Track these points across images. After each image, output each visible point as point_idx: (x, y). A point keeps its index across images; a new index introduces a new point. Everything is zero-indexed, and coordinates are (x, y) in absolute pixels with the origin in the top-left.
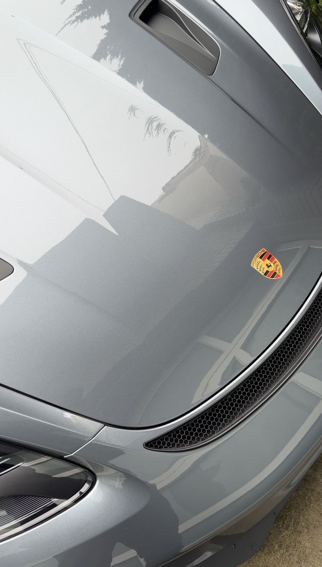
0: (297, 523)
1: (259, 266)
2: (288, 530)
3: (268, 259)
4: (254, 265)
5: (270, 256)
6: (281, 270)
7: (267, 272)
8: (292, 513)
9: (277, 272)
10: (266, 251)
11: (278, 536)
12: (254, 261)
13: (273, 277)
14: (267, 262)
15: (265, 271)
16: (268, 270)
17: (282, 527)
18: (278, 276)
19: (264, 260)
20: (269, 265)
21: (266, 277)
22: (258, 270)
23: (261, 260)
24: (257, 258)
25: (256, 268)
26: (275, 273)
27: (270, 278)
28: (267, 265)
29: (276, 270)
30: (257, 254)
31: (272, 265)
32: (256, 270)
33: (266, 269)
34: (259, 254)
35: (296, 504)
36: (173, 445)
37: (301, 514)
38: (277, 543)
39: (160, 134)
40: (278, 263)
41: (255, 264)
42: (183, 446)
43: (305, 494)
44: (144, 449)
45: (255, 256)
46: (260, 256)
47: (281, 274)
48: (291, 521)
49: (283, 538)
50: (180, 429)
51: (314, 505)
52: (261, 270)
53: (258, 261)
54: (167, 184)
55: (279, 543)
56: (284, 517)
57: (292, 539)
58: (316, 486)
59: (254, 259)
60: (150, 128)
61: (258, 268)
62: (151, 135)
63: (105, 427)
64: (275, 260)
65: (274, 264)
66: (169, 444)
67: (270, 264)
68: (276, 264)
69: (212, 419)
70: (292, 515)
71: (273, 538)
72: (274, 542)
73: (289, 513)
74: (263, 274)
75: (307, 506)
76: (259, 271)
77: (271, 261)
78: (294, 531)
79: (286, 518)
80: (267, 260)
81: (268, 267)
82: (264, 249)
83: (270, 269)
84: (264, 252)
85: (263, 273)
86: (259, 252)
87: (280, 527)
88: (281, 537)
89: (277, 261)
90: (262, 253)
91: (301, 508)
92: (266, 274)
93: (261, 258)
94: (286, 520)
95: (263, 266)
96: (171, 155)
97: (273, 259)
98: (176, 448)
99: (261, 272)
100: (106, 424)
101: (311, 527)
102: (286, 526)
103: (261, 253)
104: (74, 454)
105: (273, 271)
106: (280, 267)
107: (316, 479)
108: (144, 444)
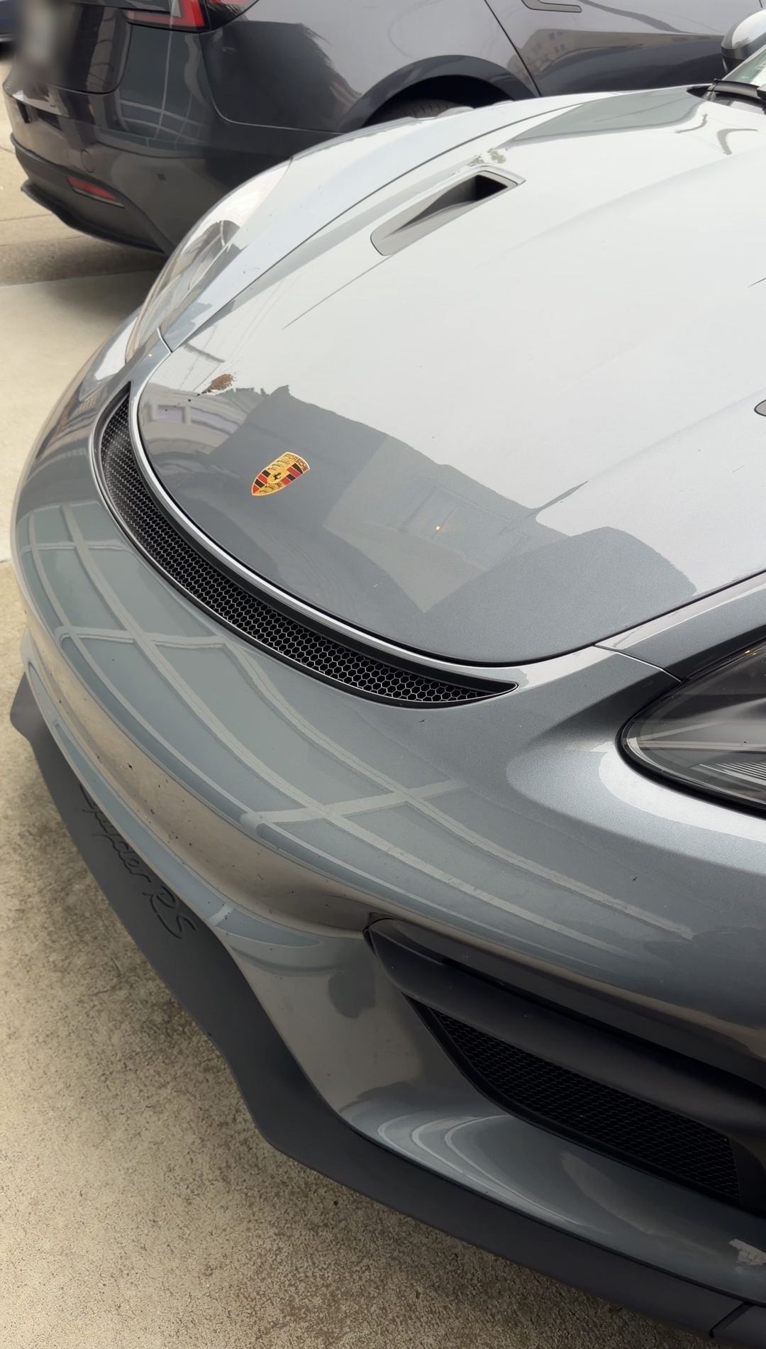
1: (281, 463)
3: (289, 476)
4: (285, 456)
5: (293, 478)
6: (263, 494)
7: (268, 474)
9: (263, 488)
12: (291, 457)
13: (257, 481)
14: (285, 475)
15: (270, 471)
16: (270, 476)
18: (255, 490)
19: (289, 470)
21: (260, 473)
22: (275, 462)
23: (290, 466)
24: (297, 460)
25: (280, 458)
26: (262, 485)
27: (257, 478)
28: (279, 474)
29: (266, 487)
30: (303, 460)
31: (277, 481)
32: (275, 459)
33: (273, 473)
34: (300, 462)
40: (277, 490)
41: (288, 457)
45: (299, 457)
46: (298, 464)
47: (257, 494)
52: (274, 466)
53: (291, 462)
59: (296, 455)
61: (279, 462)
64: (283, 485)
65: (277, 484)
67: (280, 478)
68: (277, 487)
74: (266, 469)
75: (28, 872)
76: (272, 463)
77: (283, 480)
80: (288, 473)
81: (276, 476)
82: (309, 469)
83: (270, 479)
84: (303, 470)
85: (269, 468)
86: (305, 462)
89: (281, 488)
92: (265, 472)
93: (295, 465)
95: (279, 468)
97: (285, 483)
99: (270, 466)
103: (303, 465)
105: (266, 482)
106: (271, 492)
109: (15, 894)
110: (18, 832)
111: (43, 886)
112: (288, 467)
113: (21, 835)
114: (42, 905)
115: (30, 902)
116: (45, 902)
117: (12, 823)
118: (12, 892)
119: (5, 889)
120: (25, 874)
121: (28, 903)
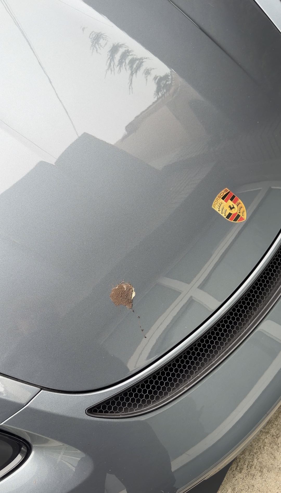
0: (251, 466)
2: (241, 473)
3: (232, 200)
4: (216, 207)
5: (234, 197)
6: (245, 213)
7: (230, 214)
8: (245, 456)
9: (241, 214)
10: (229, 191)
11: (231, 480)
12: (216, 203)
13: (235, 220)
14: (230, 203)
15: (227, 214)
16: (231, 212)
17: (236, 470)
18: (242, 219)
19: (226, 201)
20: (232, 207)
21: (228, 220)
22: (220, 212)
23: (223, 201)
24: (219, 198)
25: (217, 210)
26: (238, 216)
27: (232, 221)
28: (230, 207)
29: (239, 212)
30: (219, 195)
31: (235, 206)
32: (217, 212)
33: (229, 211)
34: (221, 195)
35: (250, 447)
36: (121, 409)
37: (255, 457)
38: (231, 487)
39: (122, 70)
40: (242, 204)
41: (216, 205)
42: (132, 410)
43: (259, 437)
44: (87, 415)
45: (217, 197)
46: (222, 197)
47: (245, 217)
48: (245, 464)
49: (236, 481)
50: (129, 391)
51: (268, 448)
52: (223, 212)
53: (220, 202)
54: (131, 124)
55: (232, 486)
56: (238, 460)
57: (246, 483)
58: (271, 429)
59: (215, 200)
60: (112, 65)
61: (220, 209)
62: (113, 72)
63: (42, 391)
64: (238, 202)
65: (238, 205)
66: (115, 409)
67: (233, 205)
68: (240, 205)
69: (165, 379)
70: (246, 458)
71: (226, 481)
72: (228, 485)
73: (243, 455)
74: (225, 217)
75: (260, 448)
76: (221, 214)
77: (235, 203)
78: (247, 474)
79: (240, 461)
80: (229, 201)
81: (231, 209)
82: (227, 188)
83: (233, 212)
84: (226, 193)
85: (225, 215)
86: (221, 192)
87: (233, 471)
88: (234, 481)
89: (241, 202)
90: (225, 193)
91: (255, 451)
92: (228, 217)
93: (223, 198)
94: (240, 463)
95: (225, 208)
96: (132, 92)
97: (237, 200)
98: (123, 413)
99: (223, 215)
100: (42, 388)
101: (265, 470)
102: (240, 469)
103: (223, 193)
104: (4, 423)
105: (236, 213)
106: (244, 208)
107: (270, 422)
108: (86, 410)
109: (276, 444)
110: (240, 474)
111: (264, 434)
112: (225, 202)
113: (241, 469)
114: (274, 426)
115: (276, 433)
116: (272, 425)
117: (236, 483)
118: (275, 447)
119: (276, 451)
120: (262, 449)
121: (277, 433)
